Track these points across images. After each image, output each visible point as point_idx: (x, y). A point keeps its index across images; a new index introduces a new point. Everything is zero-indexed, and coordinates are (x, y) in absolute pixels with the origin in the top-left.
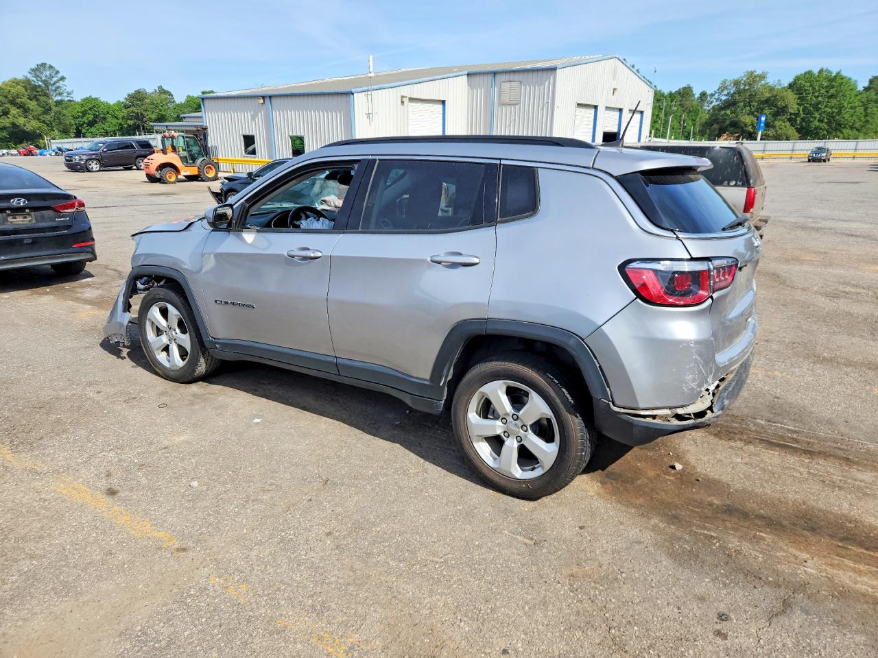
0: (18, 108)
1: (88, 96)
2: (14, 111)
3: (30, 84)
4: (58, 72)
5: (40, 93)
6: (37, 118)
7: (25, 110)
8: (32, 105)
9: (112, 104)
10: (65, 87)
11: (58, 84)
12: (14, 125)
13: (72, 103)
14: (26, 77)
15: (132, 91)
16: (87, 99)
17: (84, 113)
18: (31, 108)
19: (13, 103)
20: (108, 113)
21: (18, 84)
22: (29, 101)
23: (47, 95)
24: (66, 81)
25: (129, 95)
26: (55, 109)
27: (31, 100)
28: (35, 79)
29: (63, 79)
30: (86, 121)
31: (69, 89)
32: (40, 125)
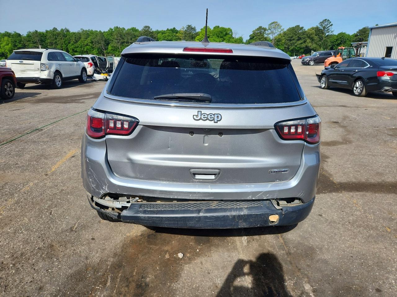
0: (310, 39)
1: (341, 32)
2: (308, 40)
3: (318, 29)
4: (331, 22)
5: (320, 32)
6: (316, 43)
7: (312, 39)
8: (316, 38)
9: (351, 35)
10: (331, 29)
11: (329, 28)
12: (307, 46)
13: (332, 36)
14: (317, 26)
15: (361, 28)
16: (340, 33)
17: (337, 40)
18: (315, 39)
19: (309, 37)
20: (348, 39)
21: (313, 29)
22: (315, 36)
23: (323, 33)
24: (333, 26)
25: (359, 30)
26: (324, 39)
27: (316, 36)
28: (320, 26)
29: (332, 25)
30: (337, 44)
31: (333, 30)
32: (316, 46)
